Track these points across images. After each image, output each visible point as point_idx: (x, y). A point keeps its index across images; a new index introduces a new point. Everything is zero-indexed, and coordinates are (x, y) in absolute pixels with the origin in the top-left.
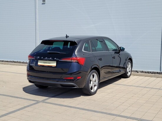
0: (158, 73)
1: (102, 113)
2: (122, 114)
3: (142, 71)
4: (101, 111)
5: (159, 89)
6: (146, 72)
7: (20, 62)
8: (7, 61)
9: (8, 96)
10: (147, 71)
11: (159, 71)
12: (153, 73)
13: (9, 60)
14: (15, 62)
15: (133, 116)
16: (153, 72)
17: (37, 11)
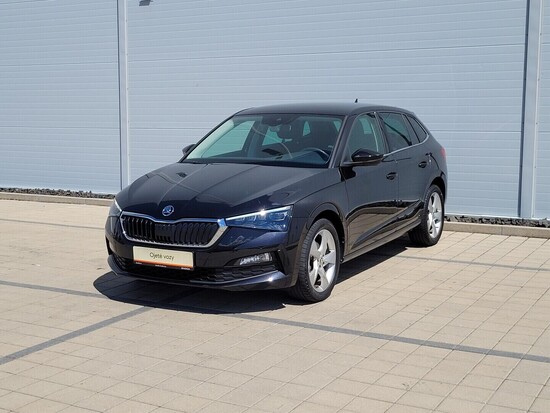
0: (511, 221)
1: (346, 331)
2: (406, 335)
3: (463, 217)
4: (344, 327)
5: (516, 268)
6: (473, 220)
7: (69, 194)
8: (27, 191)
9: (57, 290)
10: (477, 215)
11: (515, 217)
12: (496, 221)
13: (33, 188)
14: (53, 193)
15: (435, 339)
16: (497, 219)
17: (125, 25)
